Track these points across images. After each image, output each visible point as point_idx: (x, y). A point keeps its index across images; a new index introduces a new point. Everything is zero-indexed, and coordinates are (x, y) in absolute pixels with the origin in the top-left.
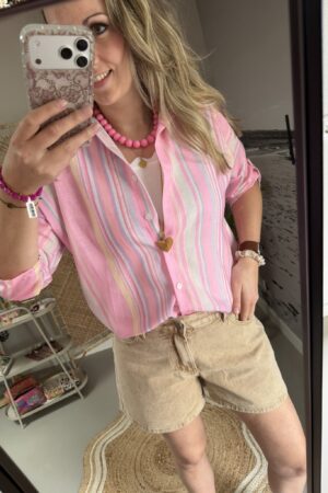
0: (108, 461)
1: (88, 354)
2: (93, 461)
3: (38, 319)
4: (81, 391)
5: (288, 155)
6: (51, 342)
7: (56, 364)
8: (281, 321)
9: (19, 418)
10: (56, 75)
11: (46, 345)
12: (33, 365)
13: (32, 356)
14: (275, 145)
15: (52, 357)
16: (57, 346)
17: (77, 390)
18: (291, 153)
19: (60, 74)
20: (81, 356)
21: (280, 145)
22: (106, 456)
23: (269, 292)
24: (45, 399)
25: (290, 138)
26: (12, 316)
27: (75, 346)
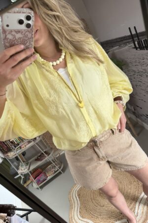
0: (79, 197)
1: (61, 154)
2: (73, 199)
3: (37, 143)
4: (62, 170)
5: (133, 46)
6: (45, 152)
7: (48, 161)
8: (144, 123)
9: (38, 187)
10: (16, 32)
11: (43, 153)
12: (39, 163)
13: (37, 160)
14: (126, 43)
15: (46, 159)
16: (48, 153)
17: (60, 170)
18: (135, 45)
19: (18, 32)
20: (58, 155)
21: (129, 42)
22: (78, 195)
23: (136, 111)
24: (47, 177)
25: (133, 38)
26: (25, 144)
27: (54, 152)
